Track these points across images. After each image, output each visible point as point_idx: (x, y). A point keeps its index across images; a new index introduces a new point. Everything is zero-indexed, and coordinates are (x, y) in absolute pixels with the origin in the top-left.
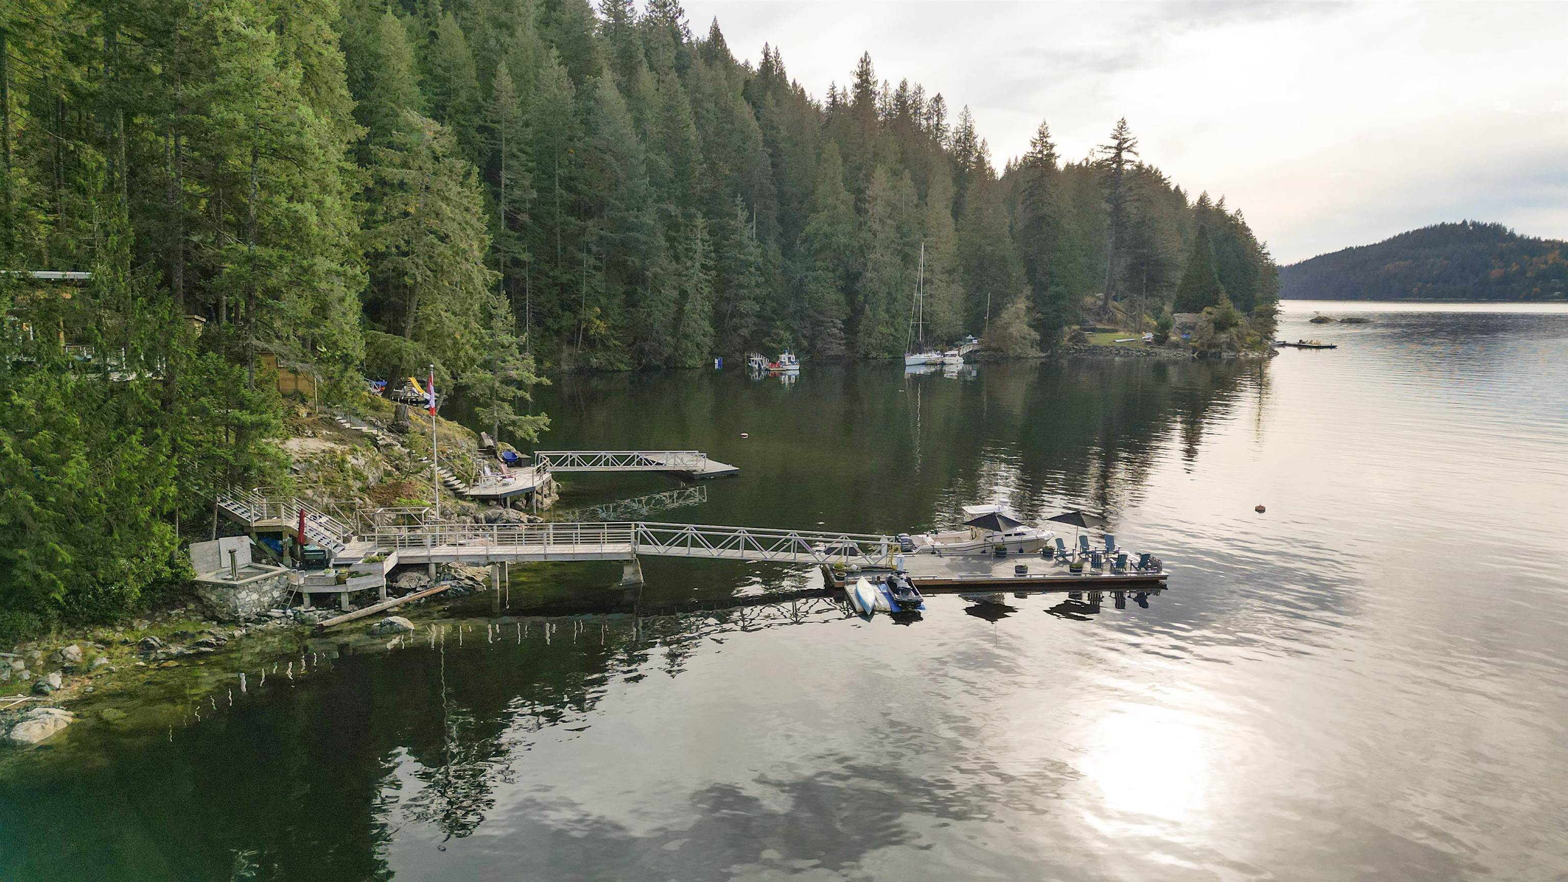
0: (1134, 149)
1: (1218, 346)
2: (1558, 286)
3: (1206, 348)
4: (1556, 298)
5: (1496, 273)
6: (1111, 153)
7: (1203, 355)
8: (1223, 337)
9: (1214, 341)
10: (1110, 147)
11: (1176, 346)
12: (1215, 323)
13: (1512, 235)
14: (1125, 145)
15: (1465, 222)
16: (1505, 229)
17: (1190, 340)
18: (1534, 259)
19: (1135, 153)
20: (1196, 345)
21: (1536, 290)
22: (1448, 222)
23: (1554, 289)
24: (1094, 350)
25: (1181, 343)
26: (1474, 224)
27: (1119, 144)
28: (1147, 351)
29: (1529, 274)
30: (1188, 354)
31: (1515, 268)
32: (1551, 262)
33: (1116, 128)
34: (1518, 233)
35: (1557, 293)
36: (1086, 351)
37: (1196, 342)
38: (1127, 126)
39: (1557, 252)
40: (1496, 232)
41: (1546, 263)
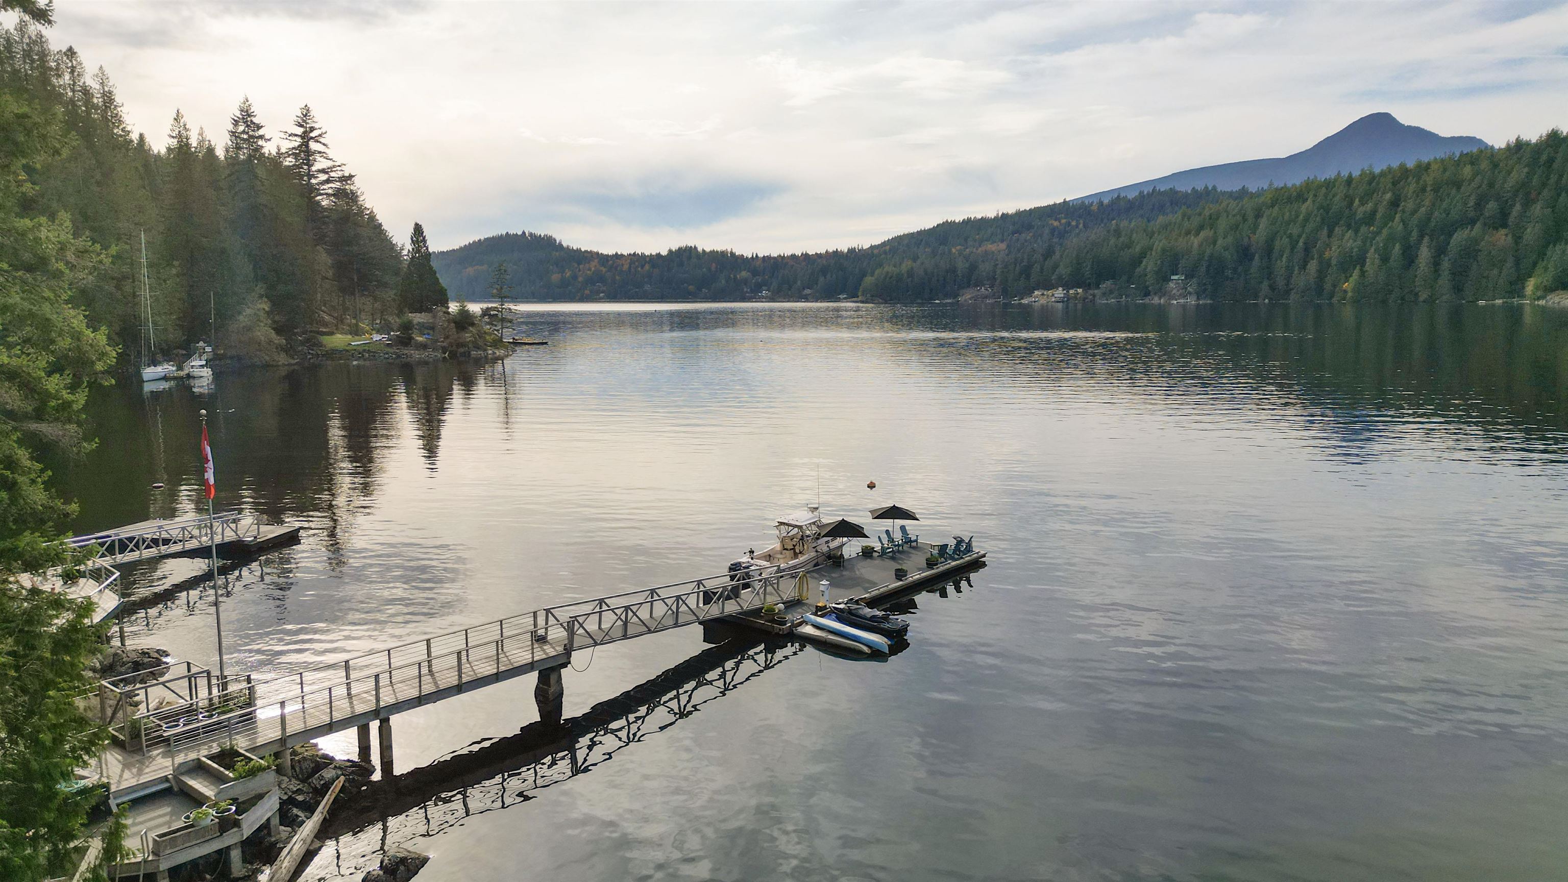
0: (322, 140)
1: (463, 345)
2: (601, 289)
3: (454, 348)
4: (601, 298)
5: (555, 277)
6: (297, 142)
7: (453, 355)
8: (467, 336)
9: (461, 341)
10: (296, 135)
11: (424, 346)
12: (455, 323)
13: (560, 245)
14: (313, 135)
15: (524, 233)
16: (555, 240)
17: (437, 341)
18: (581, 266)
19: (324, 144)
20: (445, 344)
21: (587, 292)
22: (511, 232)
23: (598, 292)
24: (333, 354)
25: (429, 342)
26: (531, 234)
27: (305, 132)
28: (396, 353)
29: (580, 279)
30: (439, 355)
31: (568, 274)
32: (593, 269)
33: (300, 115)
34: (565, 244)
35: (602, 295)
36: (323, 355)
37: (443, 342)
38: (312, 114)
39: (596, 261)
40: (548, 243)
41: (590, 269)
